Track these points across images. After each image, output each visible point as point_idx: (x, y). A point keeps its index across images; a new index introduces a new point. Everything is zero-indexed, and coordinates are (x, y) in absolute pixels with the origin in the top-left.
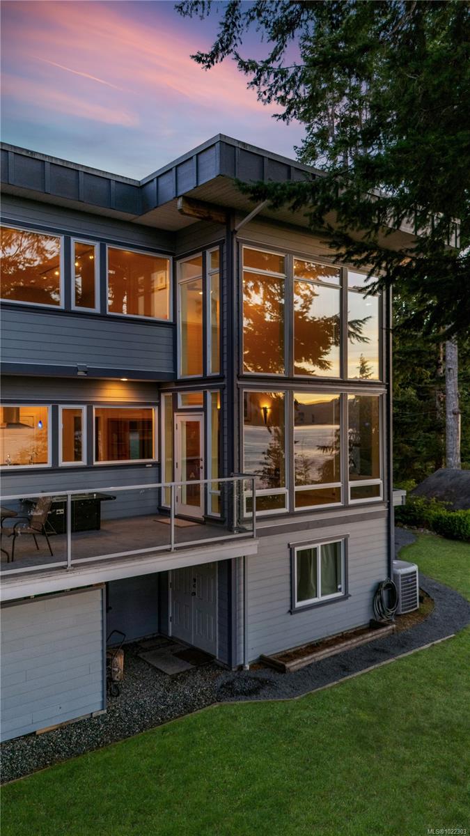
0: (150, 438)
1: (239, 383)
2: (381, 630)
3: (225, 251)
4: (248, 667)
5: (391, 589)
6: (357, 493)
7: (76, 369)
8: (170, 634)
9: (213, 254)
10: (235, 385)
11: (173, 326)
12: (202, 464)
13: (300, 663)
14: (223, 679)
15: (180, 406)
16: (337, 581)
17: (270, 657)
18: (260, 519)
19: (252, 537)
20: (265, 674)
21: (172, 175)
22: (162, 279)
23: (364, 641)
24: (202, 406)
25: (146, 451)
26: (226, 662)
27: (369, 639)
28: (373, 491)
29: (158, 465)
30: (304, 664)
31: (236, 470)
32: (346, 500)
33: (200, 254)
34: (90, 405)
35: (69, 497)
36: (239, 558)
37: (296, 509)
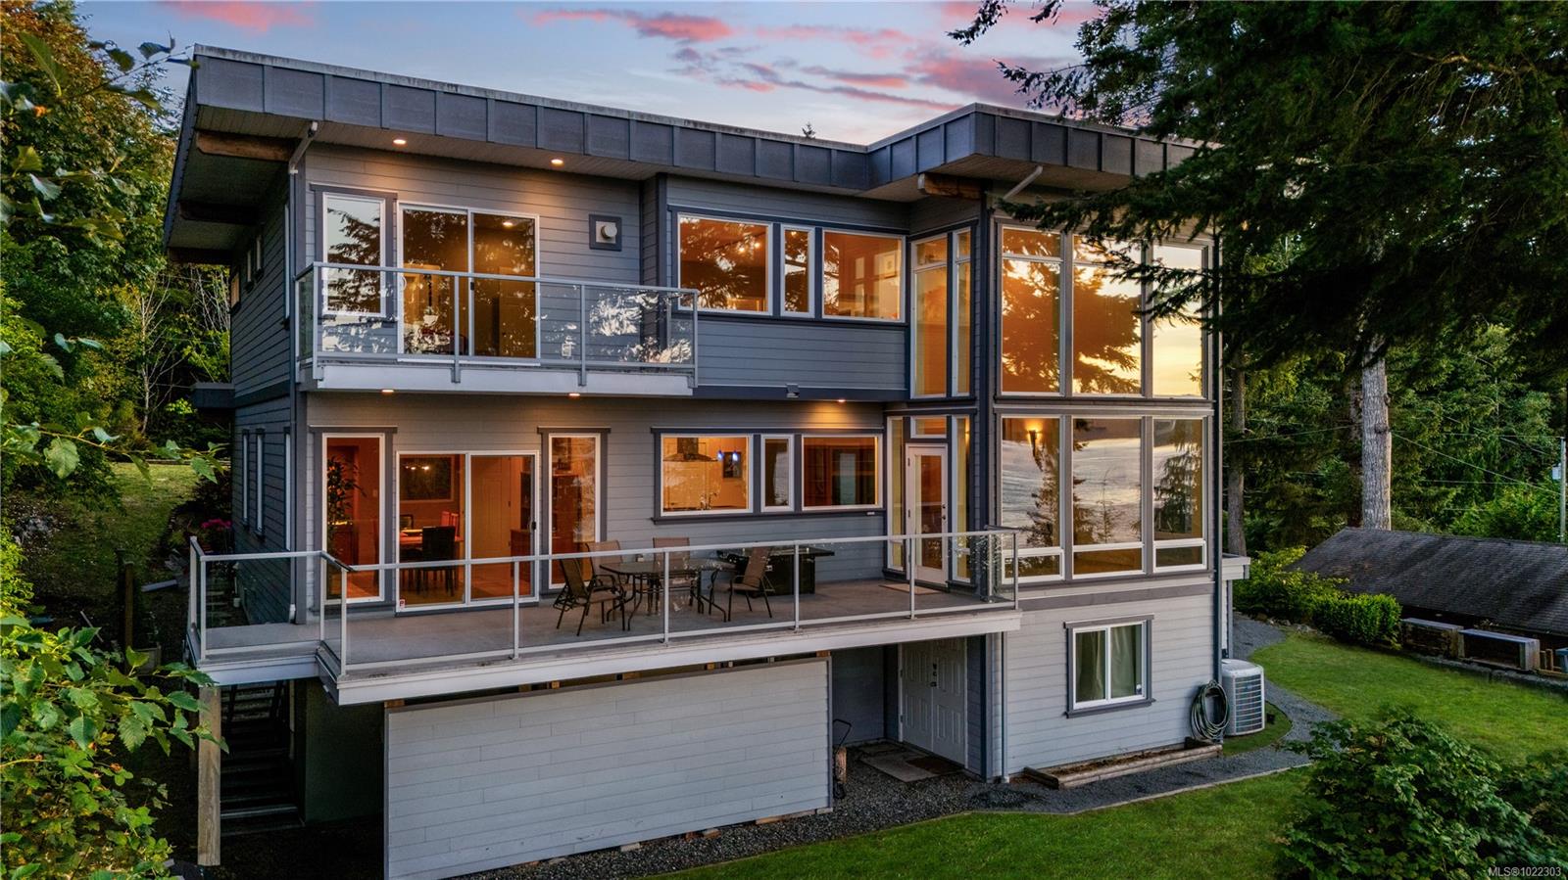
0: (870, 473)
1: (996, 406)
2: (1200, 750)
3: (978, 234)
4: (1008, 779)
5: (1218, 696)
6: (1166, 557)
7: (786, 391)
8: (901, 739)
9: (962, 237)
10: (991, 411)
11: (905, 328)
12: (944, 512)
13: (1078, 779)
14: (974, 789)
15: (913, 435)
16: (1135, 680)
17: (1042, 771)
18: (1025, 587)
19: (1014, 608)
20: (1031, 788)
21: (911, 145)
22: (890, 263)
23: (1172, 762)
24: (944, 436)
25: (865, 493)
26: (979, 772)
27: (1180, 761)
28: (1193, 555)
29: (882, 513)
30: (1084, 782)
31: (991, 522)
32: (1150, 567)
33: (945, 235)
34: (798, 433)
35: (797, 548)
36: (996, 634)
37: (1075, 577)
